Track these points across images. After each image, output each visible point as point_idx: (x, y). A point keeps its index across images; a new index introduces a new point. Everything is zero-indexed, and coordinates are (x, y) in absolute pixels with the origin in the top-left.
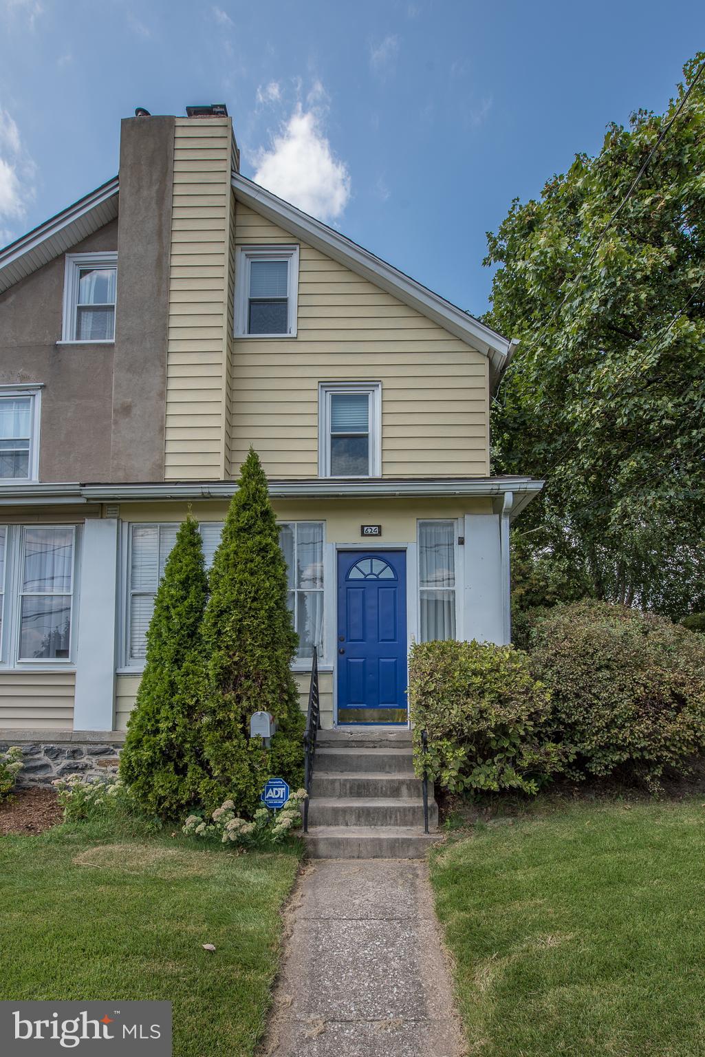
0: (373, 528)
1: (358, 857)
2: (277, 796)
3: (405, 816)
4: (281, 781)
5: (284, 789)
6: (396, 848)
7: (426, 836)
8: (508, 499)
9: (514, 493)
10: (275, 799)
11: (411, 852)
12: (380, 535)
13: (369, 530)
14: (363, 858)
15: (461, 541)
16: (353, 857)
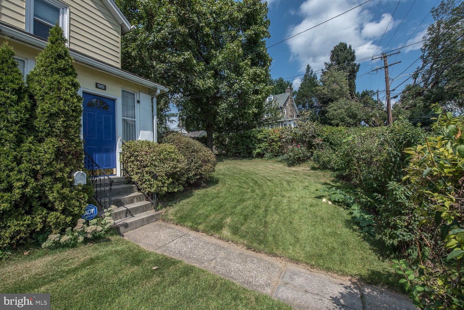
0: (102, 86)
1: (136, 228)
2: (89, 214)
3: (143, 208)
4: (91, 205)
5: (94, 209)
6: (149, 220)
7: (157, 213)
8: (158, 92)
9: (160, 90)
10: (89, 215)
11: (154, 220)
12: (105, 90)
13: (100, 86)
14: (137, 228)
15: (138, 102)
16: (134, 229)
